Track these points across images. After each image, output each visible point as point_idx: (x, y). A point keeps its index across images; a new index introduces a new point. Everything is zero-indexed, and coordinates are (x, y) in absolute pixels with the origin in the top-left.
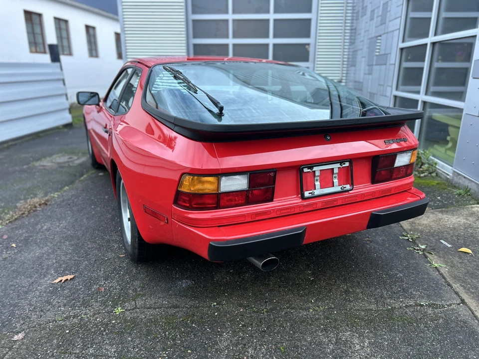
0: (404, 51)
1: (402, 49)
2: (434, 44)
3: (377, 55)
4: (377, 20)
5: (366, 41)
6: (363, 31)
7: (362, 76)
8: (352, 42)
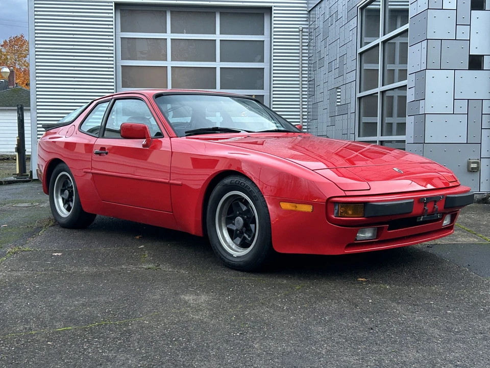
0: (362, 100)
1: (360, 98)
2: (383, 92)
3: (338, 105)
4: (335, 73)
5: (326, 93)
6: (322, 83)
7: (325, 128)
8: (312, 94)
